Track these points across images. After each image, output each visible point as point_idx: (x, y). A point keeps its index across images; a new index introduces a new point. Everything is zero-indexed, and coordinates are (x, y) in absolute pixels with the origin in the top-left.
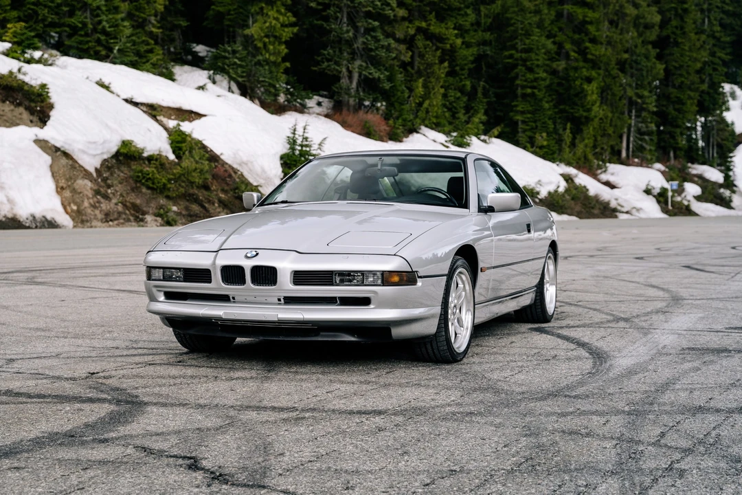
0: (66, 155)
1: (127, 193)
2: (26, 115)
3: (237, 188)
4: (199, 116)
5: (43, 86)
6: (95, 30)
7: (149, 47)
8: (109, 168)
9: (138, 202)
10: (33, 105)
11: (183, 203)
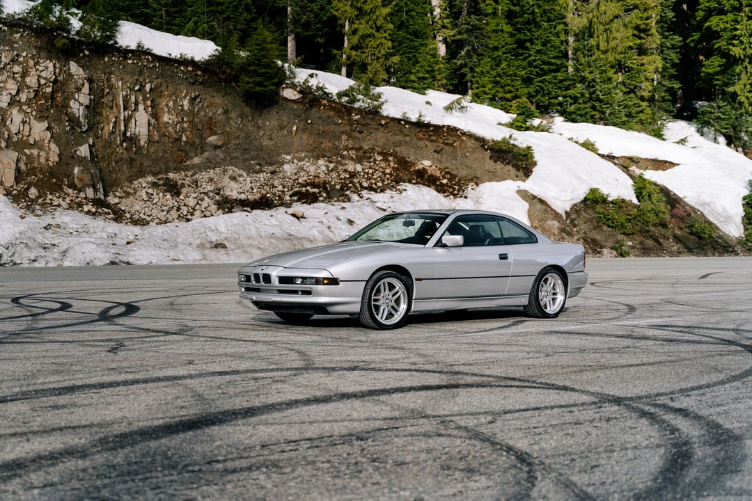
0: (542, 201)
1: (590, 231)
2: (513, 171)
3: (692, 226)
4: (673, 165)
5: (529, 148)
6: (591, 98)
7: (640, 109)
8: (577, 211)
9: (598, 238)
10: (520, 163)
11: (638, 238)
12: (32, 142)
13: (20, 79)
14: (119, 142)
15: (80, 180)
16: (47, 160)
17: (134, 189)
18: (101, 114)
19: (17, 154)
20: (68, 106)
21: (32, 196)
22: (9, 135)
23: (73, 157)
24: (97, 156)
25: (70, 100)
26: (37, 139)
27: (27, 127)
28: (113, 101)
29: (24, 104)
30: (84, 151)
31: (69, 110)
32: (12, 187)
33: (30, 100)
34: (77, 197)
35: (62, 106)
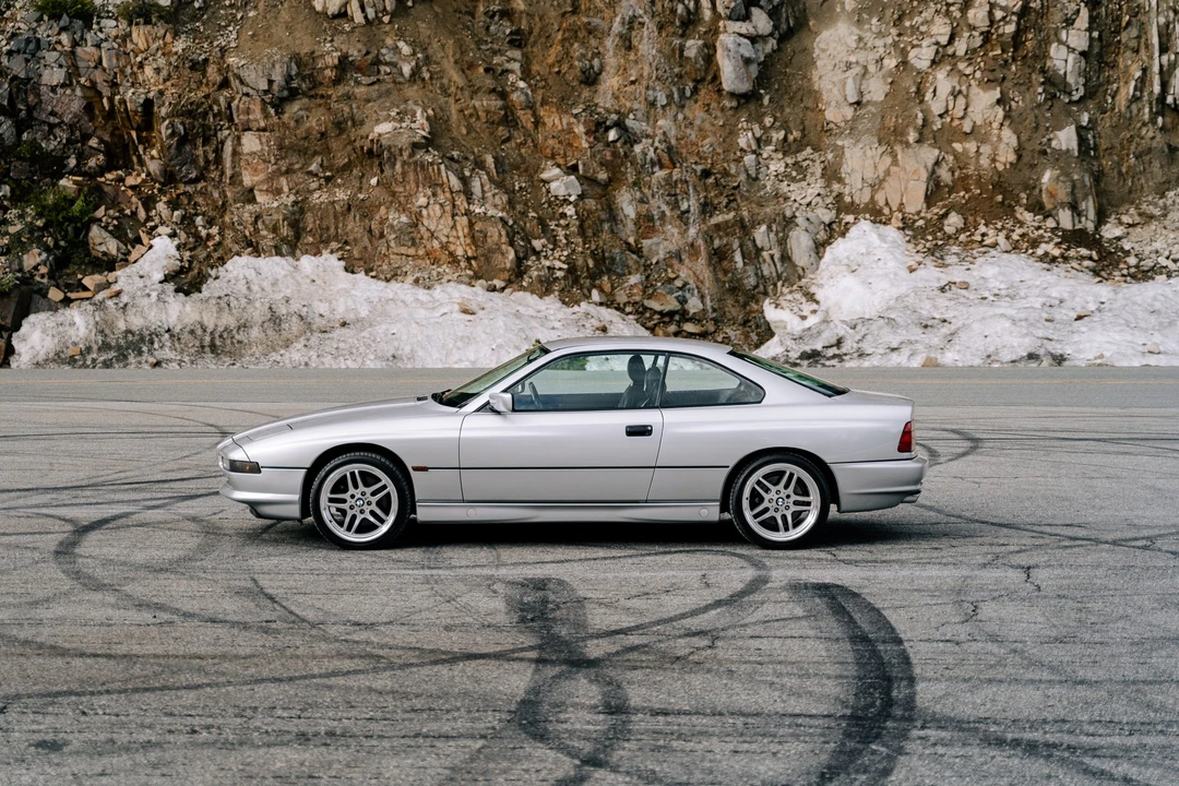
12: (967, 128)
13: (958, 14)
14: (1147, 117)
15: (1052, 195)
16: (994, 160)
17: (1165, 207)
18: (1114, 66)
19: (936, 152)
20: (1046, 56)
21: (949, 230)
22: (924, 120)
23: (1044, 153)
24: (1096, 148)
25: (1051, 44)
26: (978, 123)
27: (961, 101)
28: (1139, 37)
29: (961, 59)
30: (1066, 139)
31: (1049, 64)
32: (919, 213)
33: (974, 51)
34: (1039, 228)
35: (1036, 57)
